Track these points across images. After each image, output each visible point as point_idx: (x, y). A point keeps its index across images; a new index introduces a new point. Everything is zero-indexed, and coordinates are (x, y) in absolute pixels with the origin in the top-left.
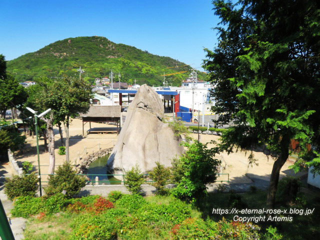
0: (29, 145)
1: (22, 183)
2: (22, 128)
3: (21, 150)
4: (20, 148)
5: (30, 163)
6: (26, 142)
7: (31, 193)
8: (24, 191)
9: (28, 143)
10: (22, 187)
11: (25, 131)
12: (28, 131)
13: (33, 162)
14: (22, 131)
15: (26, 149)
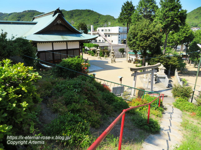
0: (187, 69)
1: (182, 90)
2: (184, 57)
3: (181, 71)
4: (181, 70)
5: (186, 80)
6: (186, 67)
7: (186, 98)
8: (182, 95)
9: (187, 68)
10: (182, 92)
11: (186, 60)
12: (188, 60)
13: (187, 80)
14: (184, 60)
15: (184, 71)
